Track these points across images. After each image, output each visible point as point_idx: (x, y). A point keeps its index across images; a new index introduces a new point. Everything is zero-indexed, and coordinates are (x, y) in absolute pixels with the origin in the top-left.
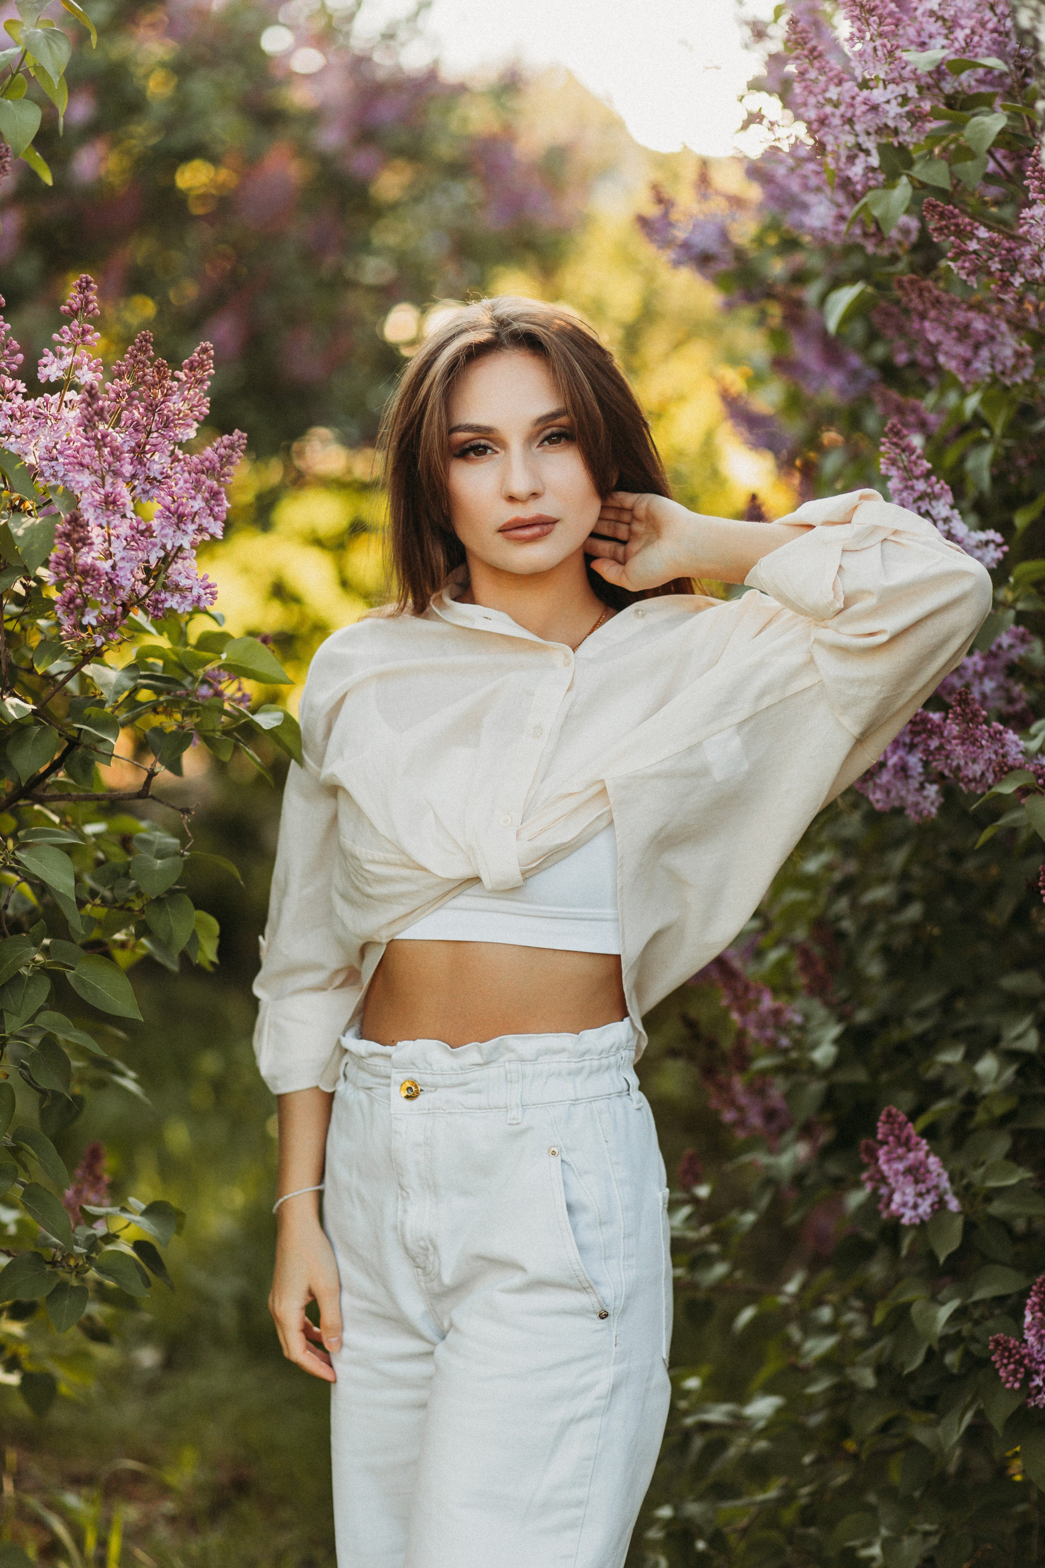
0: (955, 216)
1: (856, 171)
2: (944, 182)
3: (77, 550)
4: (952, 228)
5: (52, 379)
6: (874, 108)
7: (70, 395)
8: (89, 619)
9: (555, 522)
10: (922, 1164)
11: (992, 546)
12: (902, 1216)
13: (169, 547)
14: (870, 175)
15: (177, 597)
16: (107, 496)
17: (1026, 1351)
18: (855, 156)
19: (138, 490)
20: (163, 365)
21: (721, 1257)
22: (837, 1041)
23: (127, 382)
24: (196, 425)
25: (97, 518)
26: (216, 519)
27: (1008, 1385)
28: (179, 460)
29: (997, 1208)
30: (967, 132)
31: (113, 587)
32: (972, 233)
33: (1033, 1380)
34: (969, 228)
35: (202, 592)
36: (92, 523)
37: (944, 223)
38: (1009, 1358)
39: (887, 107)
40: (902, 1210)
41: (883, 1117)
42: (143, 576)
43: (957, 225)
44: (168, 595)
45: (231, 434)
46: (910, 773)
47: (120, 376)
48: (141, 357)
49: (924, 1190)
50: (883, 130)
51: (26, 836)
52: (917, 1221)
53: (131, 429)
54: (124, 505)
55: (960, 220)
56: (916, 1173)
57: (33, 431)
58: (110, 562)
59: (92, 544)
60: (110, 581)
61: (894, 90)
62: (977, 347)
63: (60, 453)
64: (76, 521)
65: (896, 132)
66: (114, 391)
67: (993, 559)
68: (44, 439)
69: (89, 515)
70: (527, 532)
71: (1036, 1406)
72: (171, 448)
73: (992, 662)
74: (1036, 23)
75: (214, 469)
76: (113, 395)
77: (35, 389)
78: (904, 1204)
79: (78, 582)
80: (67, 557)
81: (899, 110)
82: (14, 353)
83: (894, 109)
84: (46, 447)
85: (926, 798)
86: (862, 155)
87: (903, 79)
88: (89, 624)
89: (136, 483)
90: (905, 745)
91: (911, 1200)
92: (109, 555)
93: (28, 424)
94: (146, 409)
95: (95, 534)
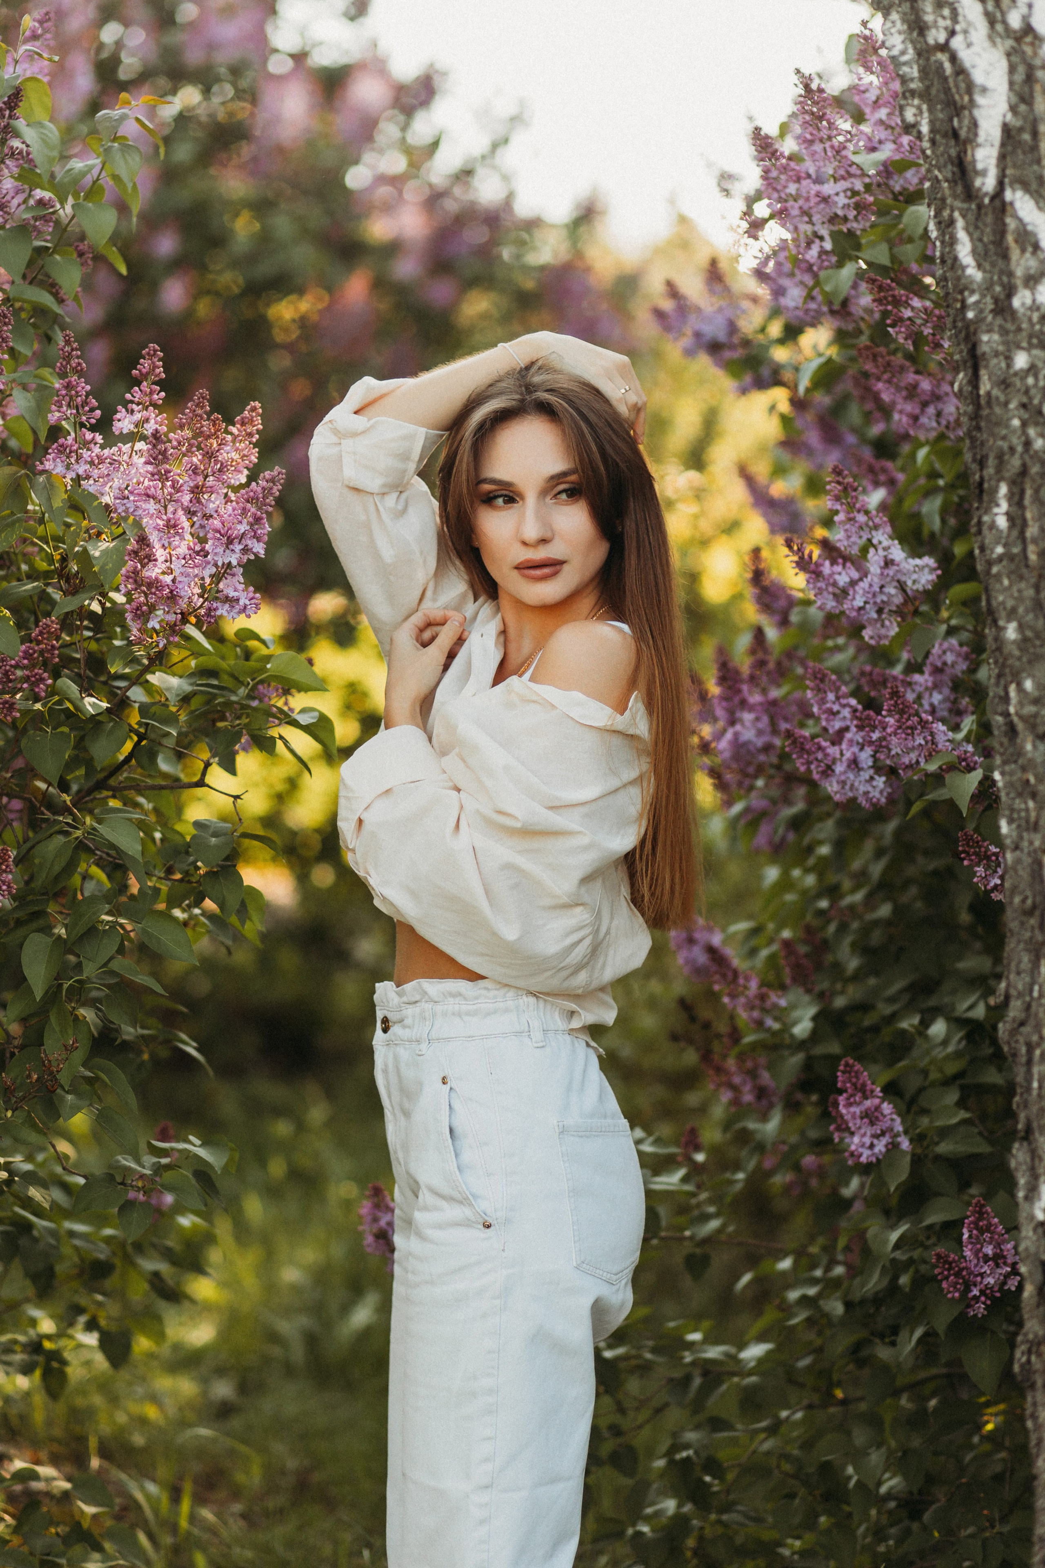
0: (892, 289)
1: (813, 254)
2: (885, 260)
3: (143, 566)
4: (890, 299)
5: (125, 431)
6: (825, 200)
7: (141, 445)
8: (154, 623)
9: (561, 563)
10: (878, 1108)
11: (926, 570)
12: (860, 1155)
13: (220, 564)
14: (824, 257)
15: (227, 606)
16: (169, 520)
17: (964, 1265)
18: (813, 242)
19: (197, 525)
20: (218, 419)
21: (716, 1215)
22: (814, 1019)
23: (188, 433)
24: (246, 472)
25: (161, 539)
26: (259, 540)
27: (950, 1296)
28: (232, 501)
29: (944, 1148)
30: (905, 219)
31: (173, 598)
32: (906, 302)
33: (971, 1291)
34: (904, 298)
35: (248, 602)
36: (157, 545)
37: (882, 294)
38: (949, 1270)
39: (836, 199)
40: (860, 1150)
41: (841, 1068)
42: (199, 591)
43: (893, 296)
44: (219, 604)
45: (272, 471)
46: (860, 766)
47: (181, 427)
48: (199, 411)
49: (879, 1132)
50: (833, 219)
51: (102, 813)
52: (874, 1160)
53: (190, 472)
54: (183, 528)
55: (896, 293)
56: (871, 1117)
57: (108, 475)
58: (171, 577)
59: (156, 560)
60: (171, 592)
61: (843, 185)
62: (925, 405)
63: (131, 492)
64: (143, 540)
65: (845, 219)
66: (176, 440)
67: (928, 581)
68: (117, 482)
69: (154, 538)
70: (538, 572)
71: (975, 1315)
72: (225, 491)
73: (939, 677)
74: (919, 118)
75: (258, 499)
76: (175, 443)
77: (111, 440)
78: (863, 1145)
79: (144, 592)
80: (136, 572)
81: (846, 201)
82: (92, 410)
83: (842, 200)
84: (119, 489)
85: (874, 787)
86: (817, 241)
87: (850, 175)
88: (154, 628)
89: (195, 519)
90: (858, 743)
91: (867, 1140)
92: (170, 571)
93: (104, 469)
94: (204, 456)
95: (160, 554)
